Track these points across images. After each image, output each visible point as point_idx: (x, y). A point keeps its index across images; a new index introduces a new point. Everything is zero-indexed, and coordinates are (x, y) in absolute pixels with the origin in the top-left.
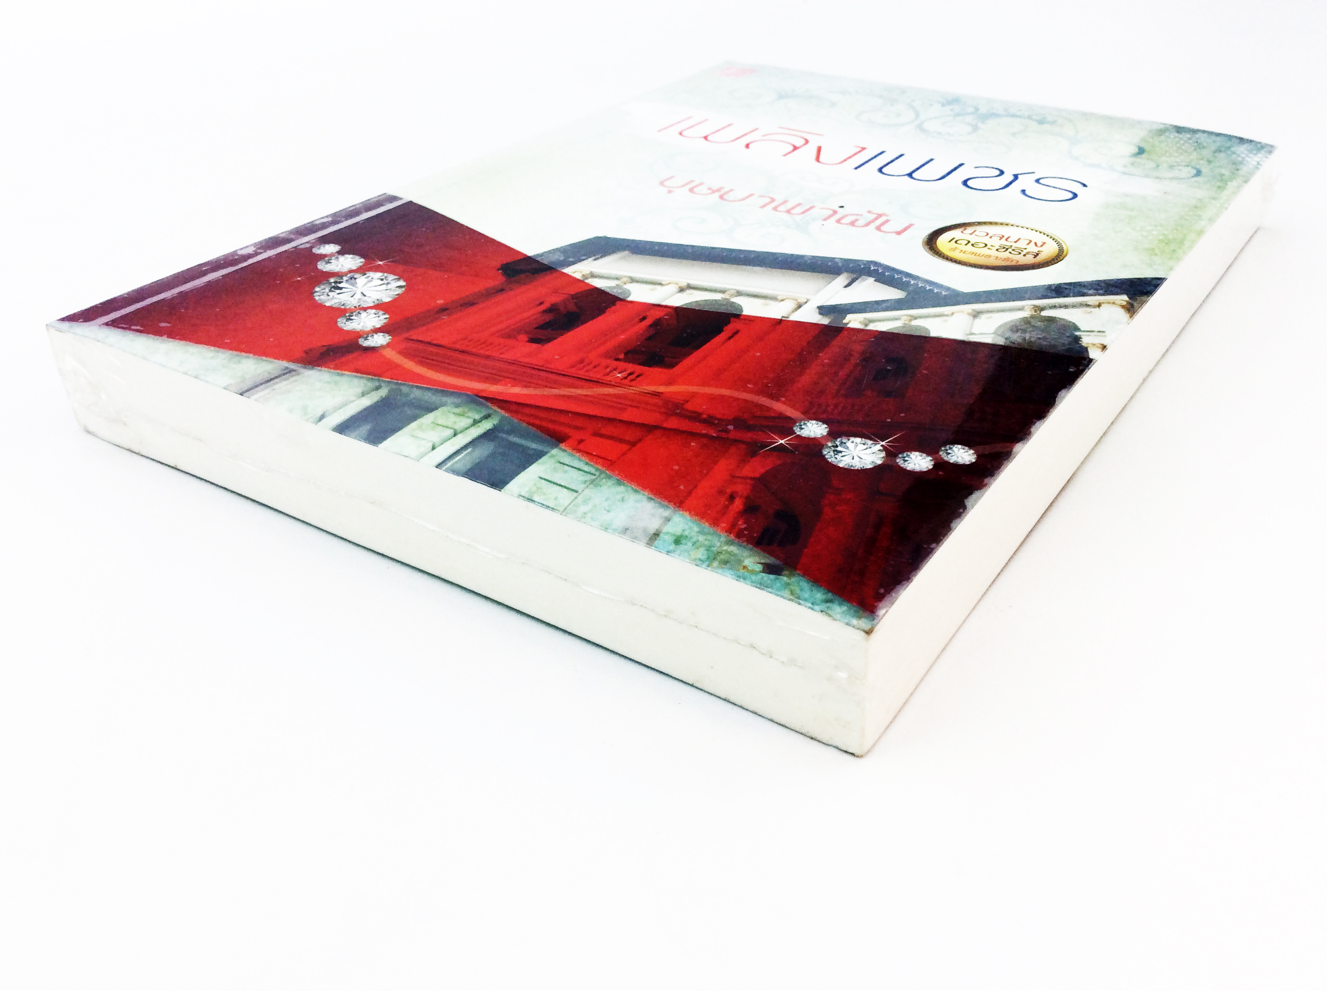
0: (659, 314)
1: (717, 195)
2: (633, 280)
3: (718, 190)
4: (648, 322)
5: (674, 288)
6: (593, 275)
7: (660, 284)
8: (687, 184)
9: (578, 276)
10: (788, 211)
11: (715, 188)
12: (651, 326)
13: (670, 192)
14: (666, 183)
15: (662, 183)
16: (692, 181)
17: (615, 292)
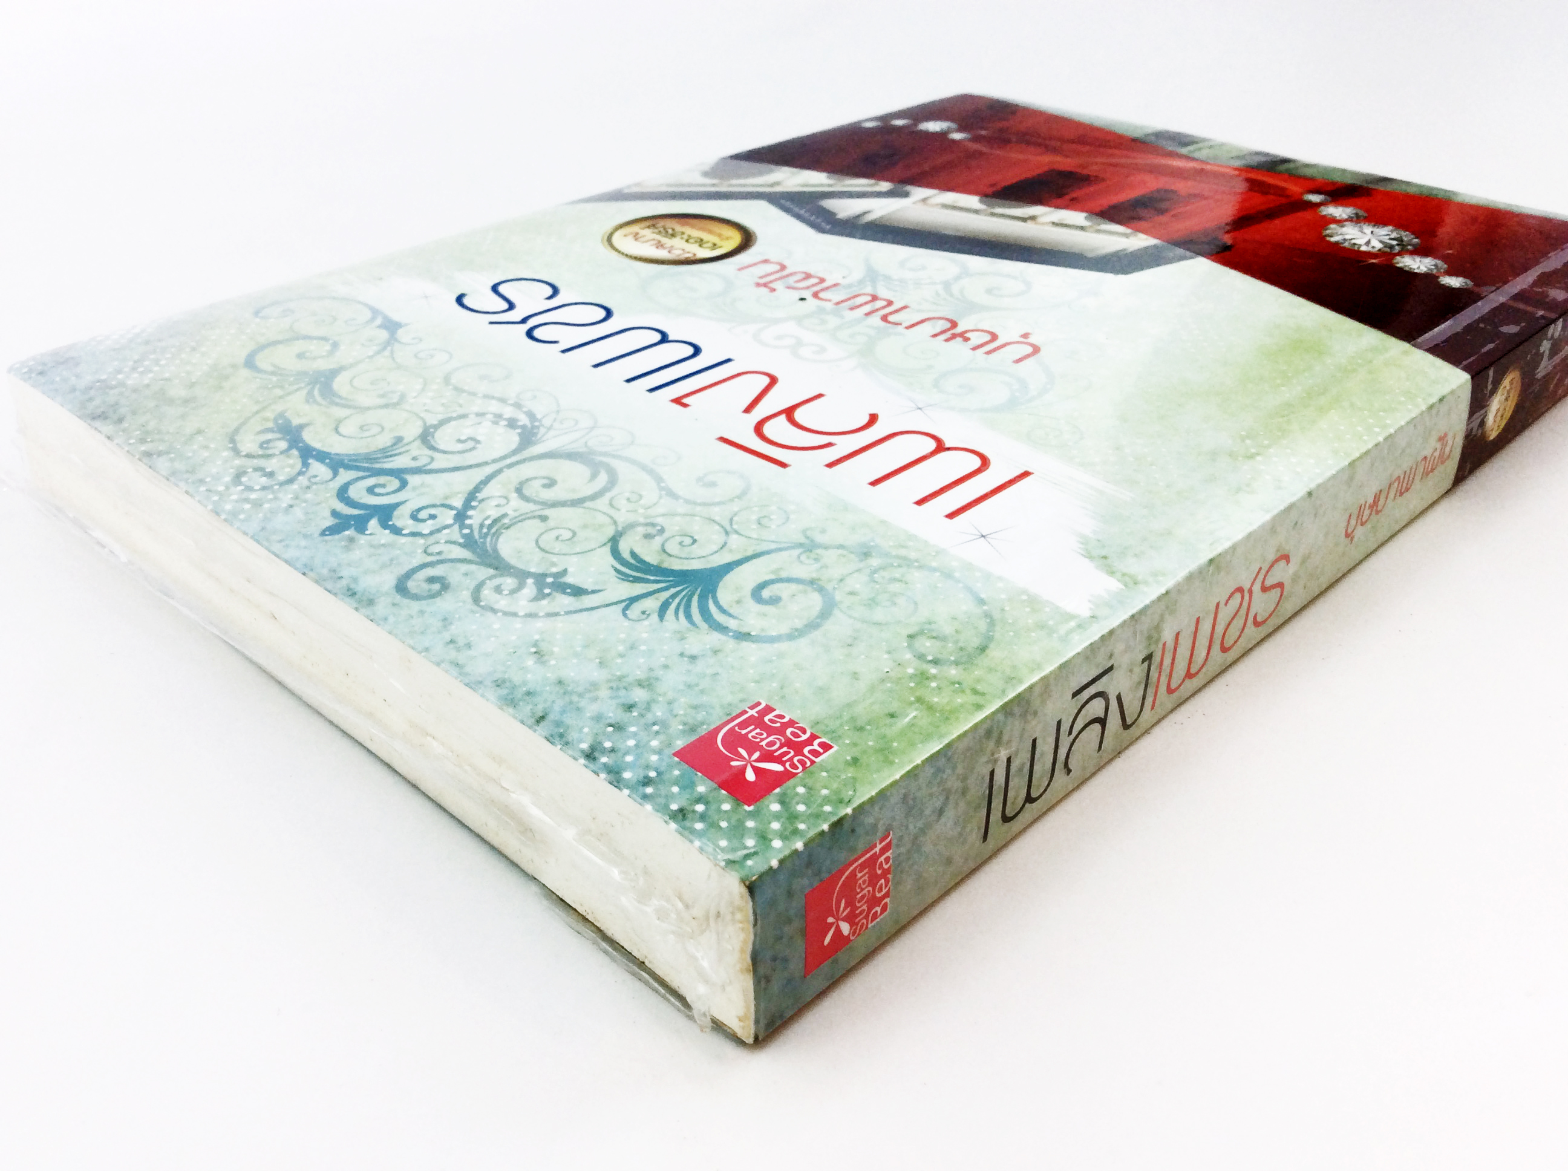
0: (1059, 201)
1: (958, 330)
2: (1082, 228)
3: (954, 336)
4: (1068, 197)
5: (1041, 220)
6: (1126, 236)
7: (1053, 223)
8: (999, 348)
9: (1142, 236)
10: (875, 298)
11: (959, 339)
12: (1067, 194)
13: (1026, 336)
14: (1030, 350)
15: (1036, 350)
16: (988, 353)
17: (1099, 220)
